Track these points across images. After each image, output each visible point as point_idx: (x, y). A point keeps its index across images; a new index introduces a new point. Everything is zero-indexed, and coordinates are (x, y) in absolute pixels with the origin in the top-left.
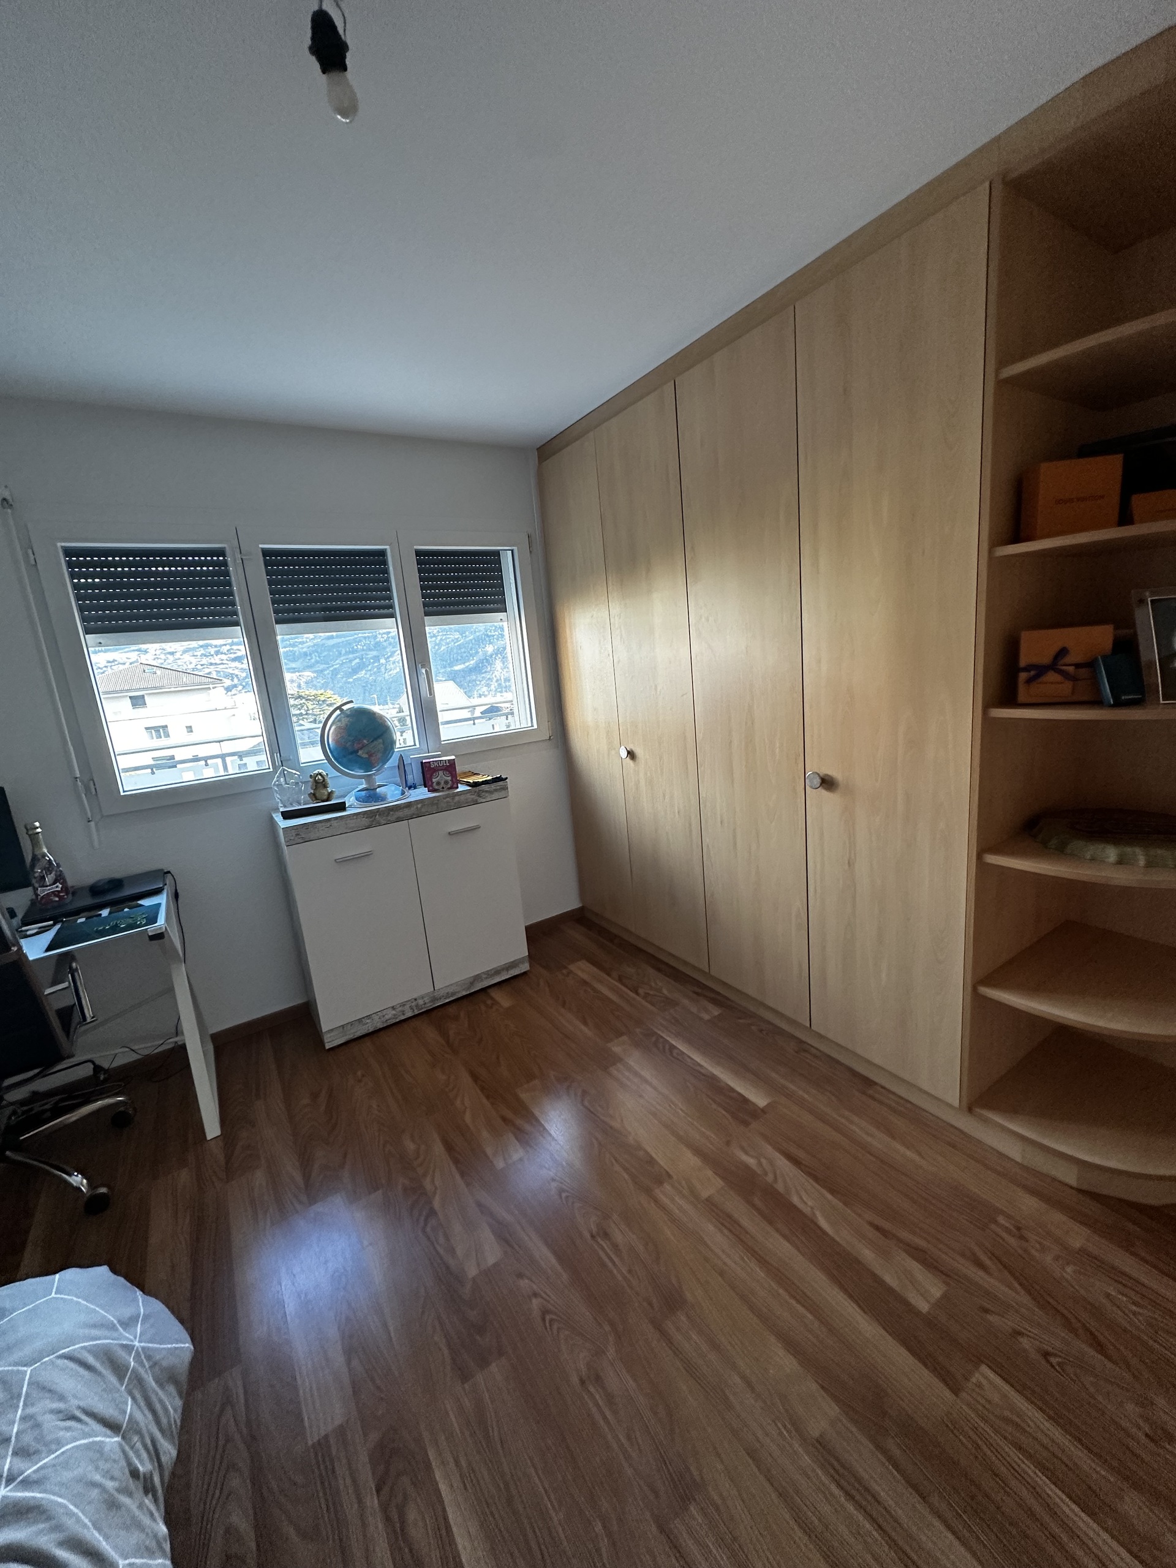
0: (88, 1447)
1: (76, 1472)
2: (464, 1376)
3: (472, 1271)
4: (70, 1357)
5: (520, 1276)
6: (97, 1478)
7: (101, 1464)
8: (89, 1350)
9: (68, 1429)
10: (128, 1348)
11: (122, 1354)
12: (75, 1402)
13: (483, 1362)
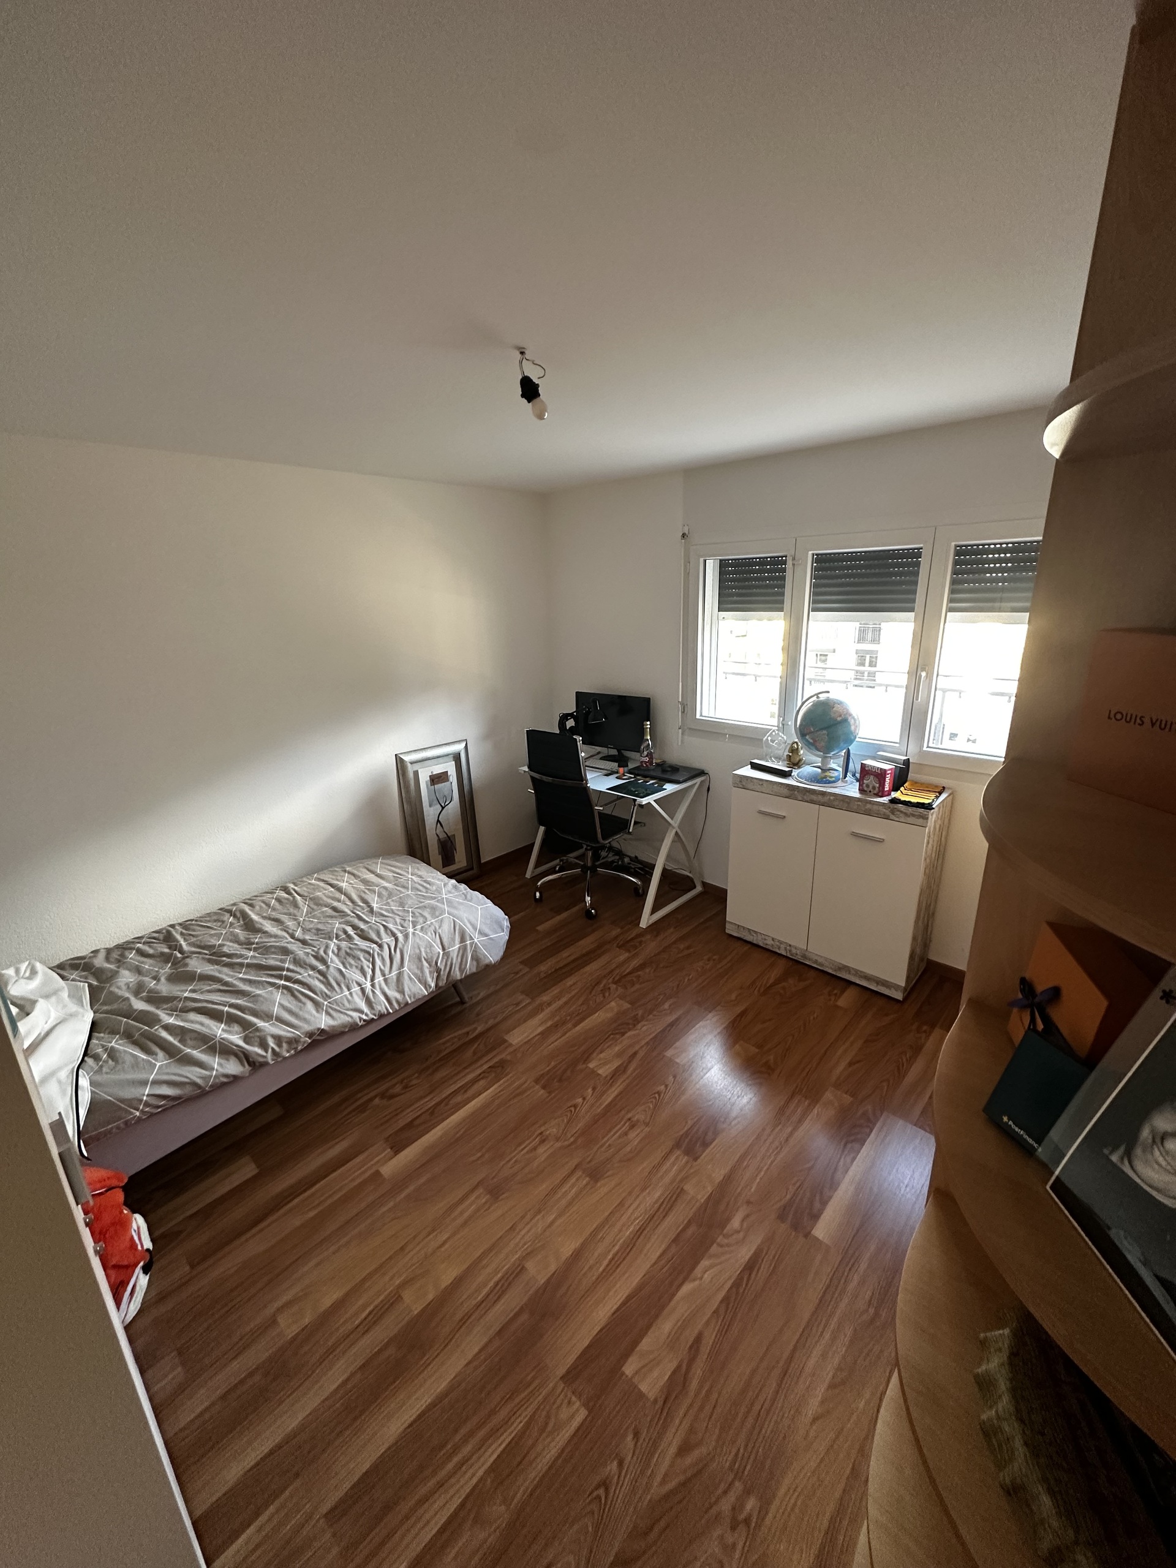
0: (429, 942)
1: (420, 943)
2: (537, 1081)
3: (591, 1065)
4: (454, 921)
5: (594, 1089)
6: (423, 950)
7: (428, 949)
8: (460, 925)
9: (432, 934)
10: (471, 938)
11: (468, 938)
12: (440, 931)
13: (544, 1087)
